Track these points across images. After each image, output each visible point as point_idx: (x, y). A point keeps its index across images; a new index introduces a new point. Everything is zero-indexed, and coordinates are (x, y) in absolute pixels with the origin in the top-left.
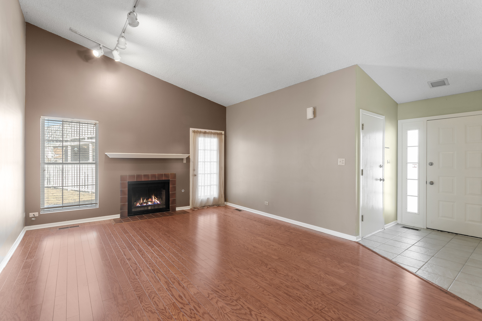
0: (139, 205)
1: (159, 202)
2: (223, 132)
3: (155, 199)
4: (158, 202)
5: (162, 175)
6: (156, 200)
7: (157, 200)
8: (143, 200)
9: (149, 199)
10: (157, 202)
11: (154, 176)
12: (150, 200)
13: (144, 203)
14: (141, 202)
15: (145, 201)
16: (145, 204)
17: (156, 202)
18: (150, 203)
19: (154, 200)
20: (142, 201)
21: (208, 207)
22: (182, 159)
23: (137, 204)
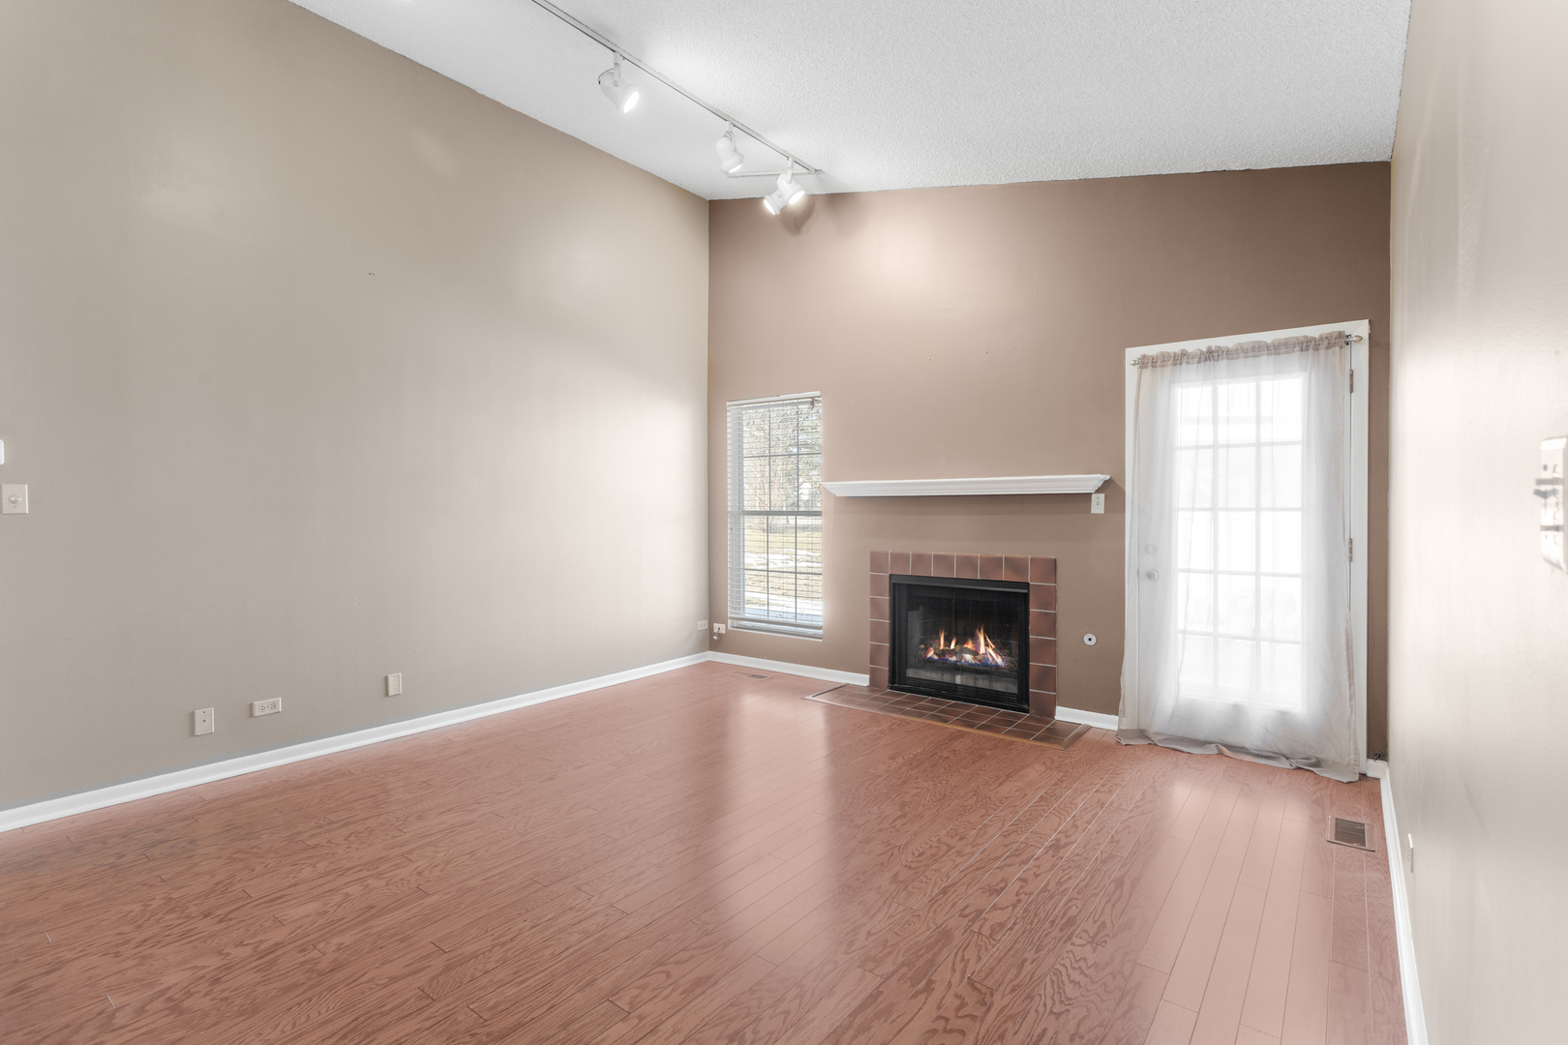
0: (936, 657)
1: (1003, 659)
2: (1360, 328)
3: (987, 645)
4: (999, 661)
5: (996, 562)
6: (990, 651)
7: (993, 650)
8: (948, 641)
9: (965, 642)
10: (993, 659)
11: (968, 562)
12: (970, 646)
13: (953, 652)
14: (942, 647)
15: (952, 647)
16: (954, 659)
17: (991, 659)
18: (968, 657)
19: (982, 650)
20: (945, 645)
21: (1221, 753)
22: (1086, 498)
23: (926, 650)
